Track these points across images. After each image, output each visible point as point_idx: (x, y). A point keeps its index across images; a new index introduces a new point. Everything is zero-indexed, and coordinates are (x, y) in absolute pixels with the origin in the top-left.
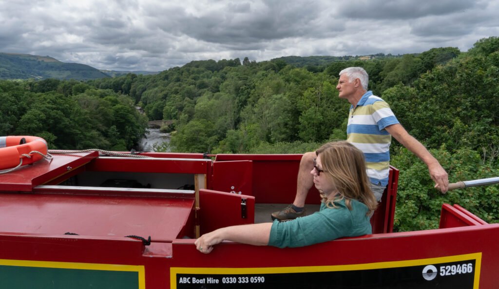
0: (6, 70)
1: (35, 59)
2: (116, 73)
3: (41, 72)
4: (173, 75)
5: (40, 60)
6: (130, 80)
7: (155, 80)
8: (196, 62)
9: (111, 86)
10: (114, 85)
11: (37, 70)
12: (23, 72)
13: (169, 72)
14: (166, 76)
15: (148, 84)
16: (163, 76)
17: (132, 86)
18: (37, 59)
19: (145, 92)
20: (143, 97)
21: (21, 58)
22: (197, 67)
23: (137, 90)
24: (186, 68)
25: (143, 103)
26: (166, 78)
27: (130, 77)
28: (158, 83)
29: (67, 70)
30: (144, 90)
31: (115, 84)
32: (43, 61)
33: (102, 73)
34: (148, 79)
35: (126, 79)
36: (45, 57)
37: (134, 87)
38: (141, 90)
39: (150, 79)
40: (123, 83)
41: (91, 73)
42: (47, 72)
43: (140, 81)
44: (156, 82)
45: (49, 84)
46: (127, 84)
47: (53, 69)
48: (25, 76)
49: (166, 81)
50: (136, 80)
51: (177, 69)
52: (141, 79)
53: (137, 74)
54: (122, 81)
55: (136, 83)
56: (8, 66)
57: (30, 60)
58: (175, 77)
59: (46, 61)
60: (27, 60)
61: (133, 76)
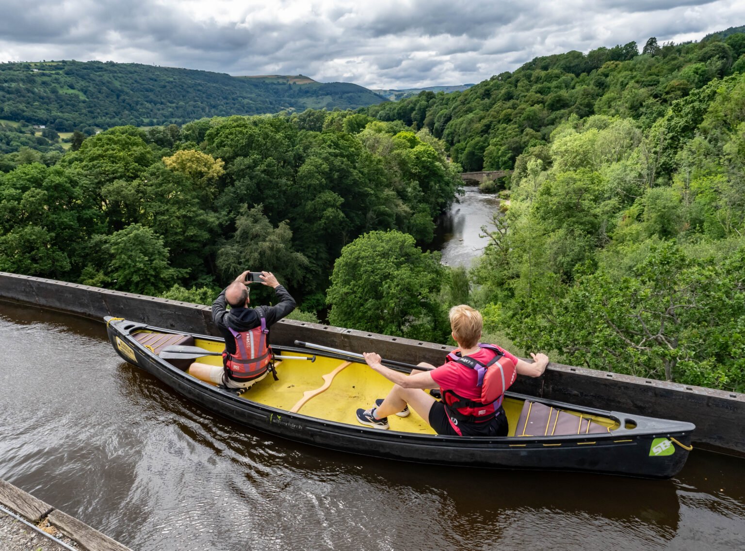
0: (251, 102)
1: (285, 82)
2: (397, 93)
3: (293, 100)
4: (498, 87)
5: (291, 82)
6: (424, 103)
7: (466, 100)
8: (543, 59)
9: (394, 115)
10: (399, 114)
11: (288, 99)
12: (271, 103)
13: (492, 83)
14: (486, 91)
15: (454, 108)
16: (481, 91)
17: (428, 114)
18: (288, 81)
19: (451, 122)
20: (446, 132)
21: (267, 81)
22: (545, 68)
23: (435, 120)
24: (523, 73)
25: (447, 141)
26: (487, 94)
27: (424, 97)
28: (474, 104)
29: (327, 94)
30: (449, 119)
31: (401, 111)
32: (295, 83)
33: (375, 94)
34: (454, 98)
35: (417, 101)
36: (296, 77)
37: (431, 115)
38: (442, 120)
39: (459, 99)
40: (413, 109)
41: (360, 97)
42: (300, 100)
43: (441, 104)
44: (469, 103)
45: (312, 117)
46: (420, 109)
47: (309, 94)
48: (273, 108)
49: (487, 101)
50: (435, 103)
51: (506, 76)
52: (443, 99)
53: (435, 92)
54: (411, 105)
55: (434, 107)
56: (253, 96)
57: (279, 84)
58: (503, 91)
59: (300, 82)
60: (274, 84)
61: (428, 95)
